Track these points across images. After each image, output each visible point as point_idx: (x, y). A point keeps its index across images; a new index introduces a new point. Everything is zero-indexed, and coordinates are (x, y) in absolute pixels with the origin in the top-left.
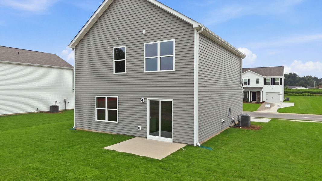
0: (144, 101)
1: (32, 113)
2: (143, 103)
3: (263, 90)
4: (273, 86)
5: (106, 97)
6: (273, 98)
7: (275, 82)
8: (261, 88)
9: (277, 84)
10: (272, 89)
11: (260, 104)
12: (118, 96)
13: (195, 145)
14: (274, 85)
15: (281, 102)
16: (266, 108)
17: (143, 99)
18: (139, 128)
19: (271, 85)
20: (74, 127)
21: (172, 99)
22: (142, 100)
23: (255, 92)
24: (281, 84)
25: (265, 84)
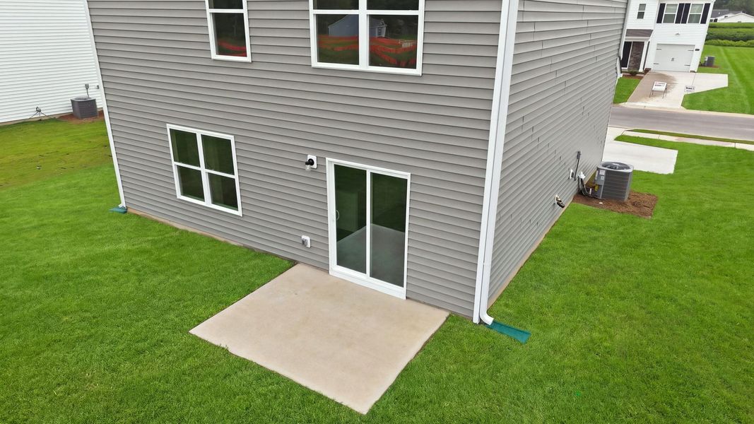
0: (315, 166)
1: (24, 123)
2: (313, 170)
3: (650, 39)
4: (681, 25)
5: (199, 133)
6: (673, 59)
7: (689, 13)
8: (648, 33)
9: (694, 19)
10: (678, 34)
11: (638, 80)
12: (233, 136)
13: (476, 320)
14: (684, 22)
15: (694, 72)
16: (653, 94)
17: (314, 158)
18: (304, 242)
19: (678, 22)
20: (123, 204)
21: (409, 174)
22: (311, 162)
23: (631, 43)
24: (704, 21)
25: (659, 21)
